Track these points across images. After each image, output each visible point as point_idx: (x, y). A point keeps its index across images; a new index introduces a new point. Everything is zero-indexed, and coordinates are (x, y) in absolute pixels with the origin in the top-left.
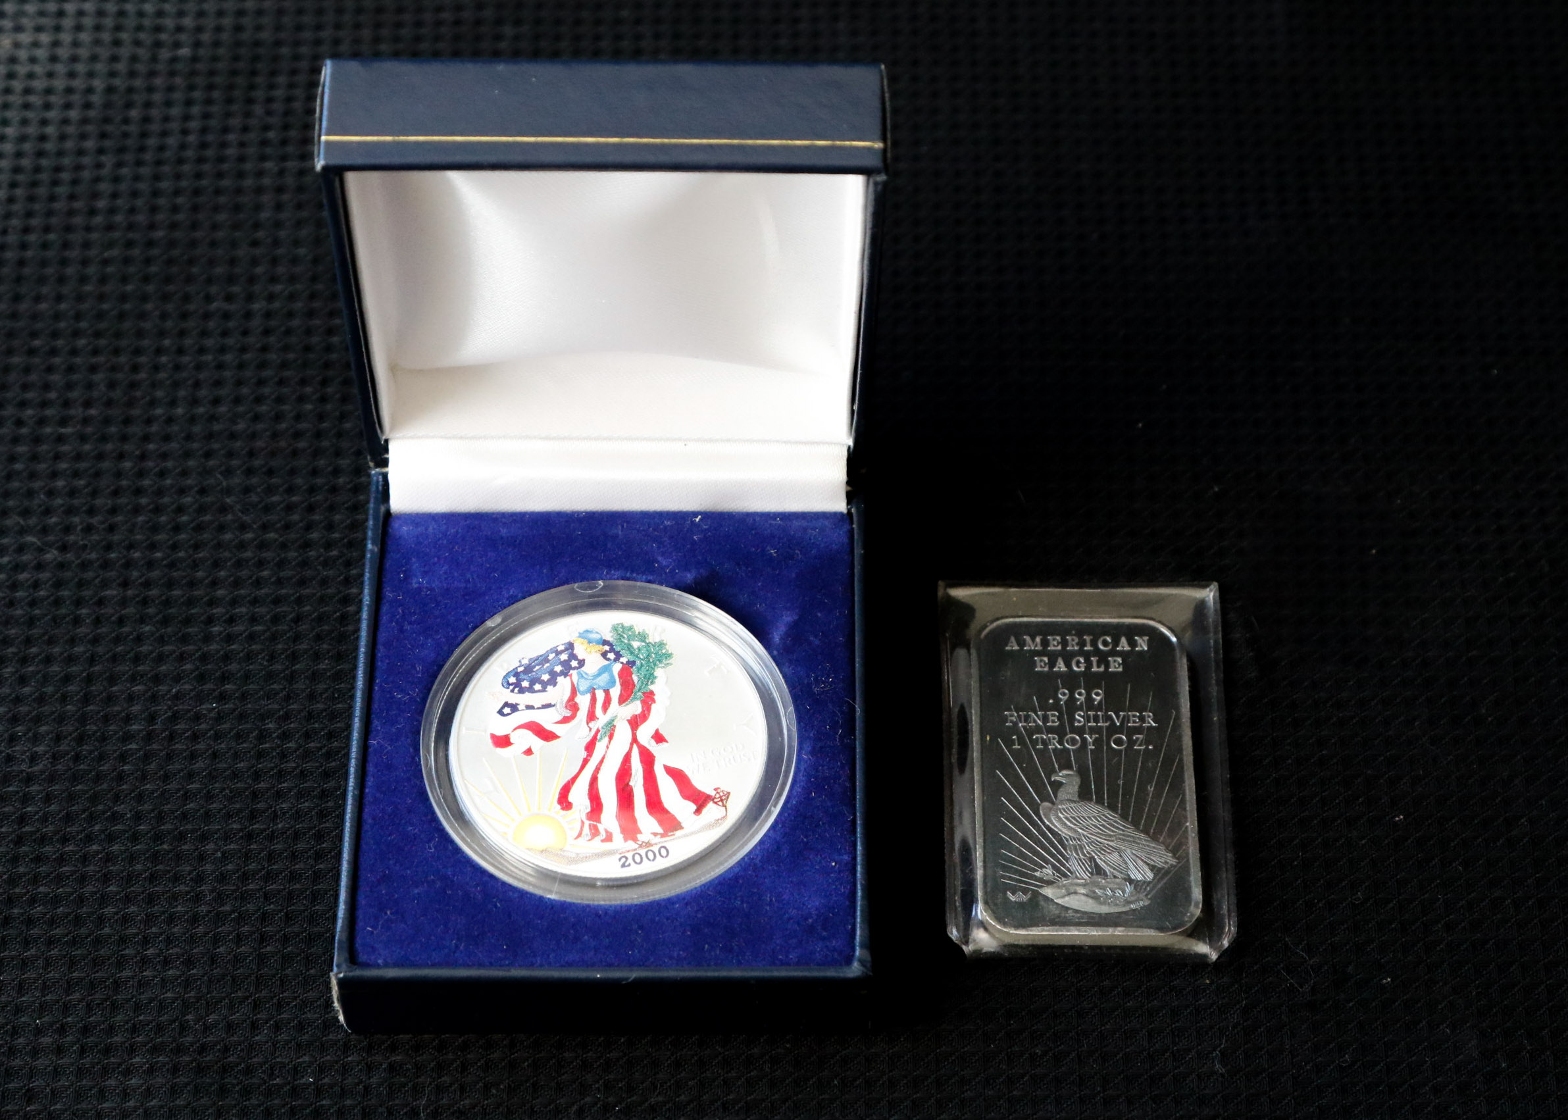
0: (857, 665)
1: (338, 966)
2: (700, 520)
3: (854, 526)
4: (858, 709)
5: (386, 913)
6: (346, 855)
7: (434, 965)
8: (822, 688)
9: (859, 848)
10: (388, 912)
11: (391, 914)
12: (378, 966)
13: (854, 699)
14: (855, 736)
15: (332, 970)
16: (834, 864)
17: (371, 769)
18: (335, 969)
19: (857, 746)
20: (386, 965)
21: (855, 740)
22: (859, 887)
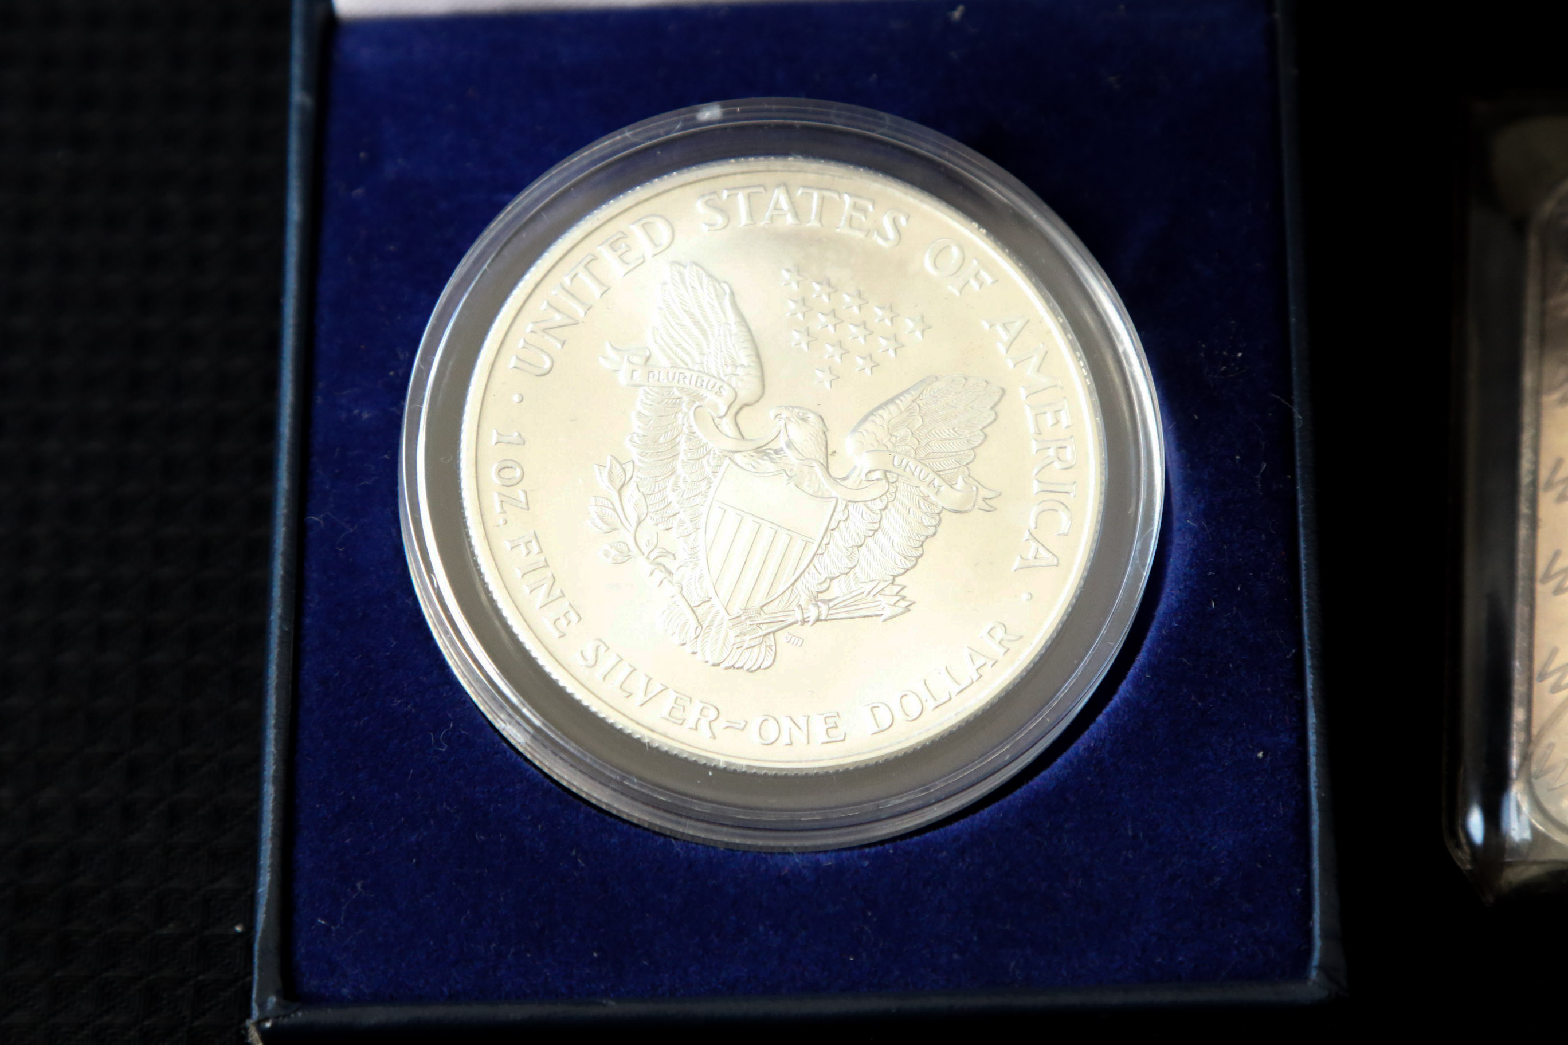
0: (1293, 320)
1: (262, 1006)
2: (964, 16)
3: (1277, 15)
4: (1298, 416)
5: (354, 887)
6: (270, 767)
7: (454, 998)
8: (1224, 373)
9: (1312, 719)
10: (359, 885)
11: (364, 887)
12: (340, 1001)
13: (1288, 395)
14: (1294, 474)
15: (249, 1015)
16: (1260, 755)
17: (315, 575)
18: (256, 1013)
19: (1300, 497)
20: (359, 1000)
21: (1293, 482)
22: (1315, 804)
